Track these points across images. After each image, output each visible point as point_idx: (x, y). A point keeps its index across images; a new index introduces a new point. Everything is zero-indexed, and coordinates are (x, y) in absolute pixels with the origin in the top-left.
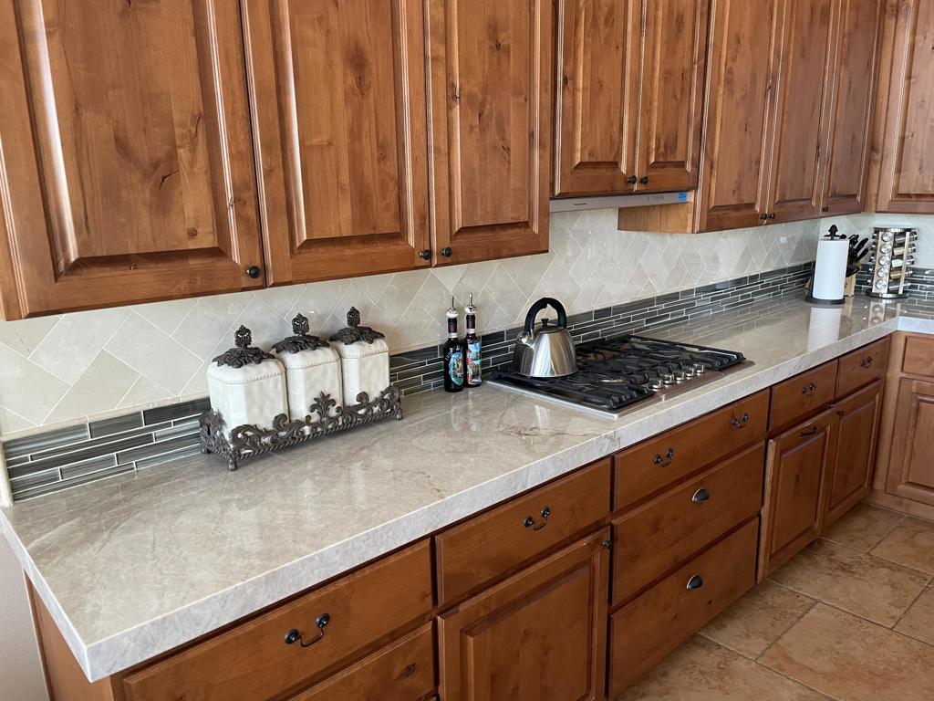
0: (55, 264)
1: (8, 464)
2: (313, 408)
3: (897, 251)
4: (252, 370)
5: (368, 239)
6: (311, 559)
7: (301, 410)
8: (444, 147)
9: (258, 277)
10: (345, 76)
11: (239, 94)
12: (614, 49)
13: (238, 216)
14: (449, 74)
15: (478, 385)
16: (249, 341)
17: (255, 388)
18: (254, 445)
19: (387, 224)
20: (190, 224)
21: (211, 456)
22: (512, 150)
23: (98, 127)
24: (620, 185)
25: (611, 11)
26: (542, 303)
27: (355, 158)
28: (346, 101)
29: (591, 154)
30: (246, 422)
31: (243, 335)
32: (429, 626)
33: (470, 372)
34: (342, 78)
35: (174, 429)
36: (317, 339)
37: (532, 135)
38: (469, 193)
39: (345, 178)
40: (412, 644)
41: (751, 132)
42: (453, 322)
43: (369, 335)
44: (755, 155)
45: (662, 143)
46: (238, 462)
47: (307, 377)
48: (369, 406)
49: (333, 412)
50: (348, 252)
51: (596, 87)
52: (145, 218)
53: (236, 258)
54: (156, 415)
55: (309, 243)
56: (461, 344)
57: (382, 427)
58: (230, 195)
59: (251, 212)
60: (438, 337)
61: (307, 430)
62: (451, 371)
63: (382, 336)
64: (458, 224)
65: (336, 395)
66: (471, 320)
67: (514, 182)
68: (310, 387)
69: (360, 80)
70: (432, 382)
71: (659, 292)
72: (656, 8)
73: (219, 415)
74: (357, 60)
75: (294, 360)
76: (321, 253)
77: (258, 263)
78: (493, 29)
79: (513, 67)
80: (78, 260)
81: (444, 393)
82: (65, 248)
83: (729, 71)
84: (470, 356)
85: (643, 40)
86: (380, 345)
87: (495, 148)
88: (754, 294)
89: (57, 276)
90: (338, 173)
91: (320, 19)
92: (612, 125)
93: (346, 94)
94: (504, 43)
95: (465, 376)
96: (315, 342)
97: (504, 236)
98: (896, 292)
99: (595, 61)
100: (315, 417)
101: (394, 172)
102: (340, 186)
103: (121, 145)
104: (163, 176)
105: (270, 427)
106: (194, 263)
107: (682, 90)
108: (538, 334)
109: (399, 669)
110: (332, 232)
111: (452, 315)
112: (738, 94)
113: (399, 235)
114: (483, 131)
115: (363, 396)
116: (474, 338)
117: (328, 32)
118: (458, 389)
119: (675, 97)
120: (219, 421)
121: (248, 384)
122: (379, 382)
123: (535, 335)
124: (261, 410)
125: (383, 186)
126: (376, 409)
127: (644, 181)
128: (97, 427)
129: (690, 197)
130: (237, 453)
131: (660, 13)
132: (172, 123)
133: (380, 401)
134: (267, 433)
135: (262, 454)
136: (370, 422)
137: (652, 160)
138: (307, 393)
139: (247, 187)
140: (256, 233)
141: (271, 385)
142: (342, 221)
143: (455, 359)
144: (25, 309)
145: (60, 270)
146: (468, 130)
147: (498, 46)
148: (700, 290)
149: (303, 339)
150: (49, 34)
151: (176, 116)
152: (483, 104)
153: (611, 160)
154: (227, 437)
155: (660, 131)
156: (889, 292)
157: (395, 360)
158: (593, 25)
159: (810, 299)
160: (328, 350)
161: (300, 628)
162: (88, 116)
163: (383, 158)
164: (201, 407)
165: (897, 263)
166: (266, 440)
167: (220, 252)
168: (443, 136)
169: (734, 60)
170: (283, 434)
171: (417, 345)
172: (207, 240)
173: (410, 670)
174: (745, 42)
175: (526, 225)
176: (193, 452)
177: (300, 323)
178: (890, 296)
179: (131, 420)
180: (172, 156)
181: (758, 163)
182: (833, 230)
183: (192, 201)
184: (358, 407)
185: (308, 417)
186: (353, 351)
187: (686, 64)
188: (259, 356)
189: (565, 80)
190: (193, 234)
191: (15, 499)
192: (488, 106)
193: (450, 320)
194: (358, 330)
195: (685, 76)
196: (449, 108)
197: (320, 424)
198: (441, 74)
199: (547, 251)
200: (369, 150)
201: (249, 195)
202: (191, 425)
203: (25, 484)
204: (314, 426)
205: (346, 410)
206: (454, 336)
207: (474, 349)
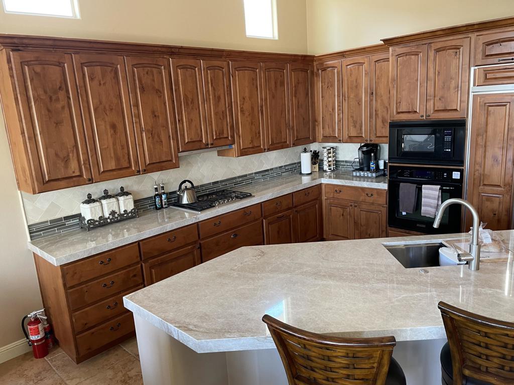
0: (43, 182)
1: (30, 231)
2: (110, 215)
3: (330, 155)
4: (92, 205)
5: (120, 169)
6: (105, 245)
7: (107, 215)
8: (141, 144)
9: (91, 181)
10: (110, 131)
11: (84, 139)
12: (195, 110)
13: (85, 167)
14: (140, 125)
15: (166, 207)
16: (91, 197)
17: (93, 209)
18: (93, 224)
19: (126, 165)
20: (73, 170)
21: (83, 229)
22: (163, 142)
23: (52, 151)
24: (203, 146)
25: (192, 100)
26: (184, 182)
27: (115, 150)
28: (111, 137)
29: (191, 139)
30: (91, 218)
31: (89, 196)
32: (140, 265)
33: (164, 204)
34: (110, 132)
35: (72, 222)
36: (111, 196)
37: (170, 136)
38: (150, 154)
39: (112, 155)
40: (135, 269)
41: (254, 125)
42: (156, 189)
43: (127, 194)
44: (257, 131)
45: (218, 133)
46: (90, 229)
47: (108, 206)
48: (128, 214)
49: (116, 216)
50: (115, 173)
51: (190, 121)
52: (63, 170)
53: (85, 177)
54: (67, 218)
55: (104, 172)
56: (160, 196)
57: (132, 220)
58: (82, 162)
59: (88, 166)
60: (153, 193)
61: (109, 220)
62: (157, 203)
63: (131, 194)
64: (148, 162)
65: (117, 210)
66: (163, 188)
67: (165, 149)
68: (109, 209)
69: (115, 131)
70: (152, 207)
71: (238, 175)
72: (209, 96)
73: (84, 217)
74: (114, 127)
75: (104, 202)
76: (108, 174)
77: (90, 178)
78: (153, 112)
79: (161, 120)
80: (48, 180)
81: (155, 211)
82: (45, 178)
83: (242, 108)
84: (163, 199)
85: (206, 105)
86: (130, 196)
87: (157, 142)
88: (281, 173)
89: (44, 184)
90: (110, 154)
91: (103, 119)
92: (197, 130)
93: (111, 135)
94: (157, 115)
95: (162, 205)
96: (110, 197)
97: (163, 164)
98: (331, 169)
99: (188, 114)
100: (111, 217)
101: (127, 152)
102: (111, 158)
103: (57, 155)
104: (66, 160)
105: (98, 220)
106: (74, 179)
107: (223, 117)
108: (183, 191)
109: (131, 275)
110: (110, 168)
111: (156, 187)
112: (247, 114)
113: (130, 167)
114: (153, 138)
115: (125, 211)
116: (164, 193)
117: (105, 122)
118: (160, 209)
119: (220, 119)
120: (84, 219)
121: (91, 208)
122: (130, 207)
123: (182, 192)
124: (95, 215)
125: (124, 156)
126: (130, 215)
127: (212, 144)
128: (52, 221)
129: (233, 146)
130: (89, 226)
131: (211, 97)
132: (68, 148)
133: (131, 212)
134: (97, 221)
135: (96, 227)
136: (128, 218)
137: (215, 138)
138: (108, 211)
139: (87, 160)
140: (89, 171)
141: (98, 208)
142: (112, 165)
143: (157, 200)
144: (37, 192)
145: (45, 183)
146: (148, 138)
147: (155, 116)
148: (256, 173)
149: (107, 196)
150: (40, 134)
151: (69, 147)
152: (152, 131)
153: (198, 140)
154: (86, 223)
155: (216, 129)
156: (329, 169)
157: (135, 202)
158: (187, 104)
159: (301, 173)
160: (114, 199)
161: (103, 261)
162: (49, 150)
163: (123, 149)
164: (79, 216)
165: (330, 159)
166: (97, 223)
167: (81, 176)
168: (140, 141)
169: (243, 104)
170: (102, 221)
171: (145, 196)
172: (78, 174)
173: (135, 276)
174: (247, 99)
175: (171, 161)
176: (78, 229)
177: (106, 191)
178: (330, 171)
179: (60, 219)
180: (68, 155)
181: (259, 133)
182: (305, 149)
183: (74, 165)
184: (124, 214)
185: (109, 217)
186: (121, 199)
187: (224, 109)
188: (94, 201)
189: (179, 121)
190: (74, 172)
191: (31, 240)
192: (154, 132)
193: (155, 188)
194: (124, 193)
195: (224, 113)
196: (141, 133)
197: (113, 219)
198: (138, 125)
199: (179, 167)
200: (119, 147)
201: (87, 162)
202: (76, 221)
203: (34, 236)
204: (111, 220)
205: (120, 215)
206: (157, 193)
207: (164, 196)
